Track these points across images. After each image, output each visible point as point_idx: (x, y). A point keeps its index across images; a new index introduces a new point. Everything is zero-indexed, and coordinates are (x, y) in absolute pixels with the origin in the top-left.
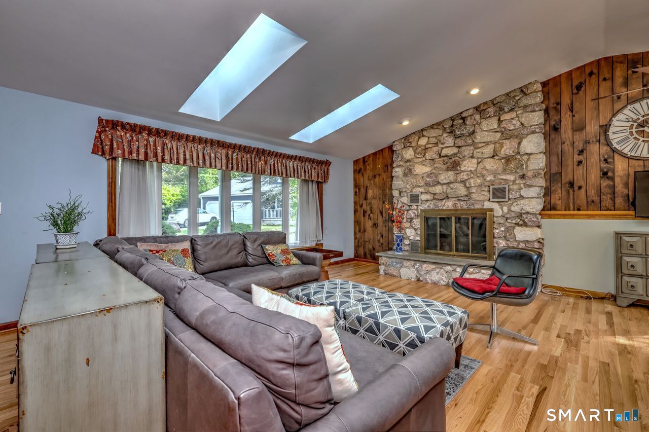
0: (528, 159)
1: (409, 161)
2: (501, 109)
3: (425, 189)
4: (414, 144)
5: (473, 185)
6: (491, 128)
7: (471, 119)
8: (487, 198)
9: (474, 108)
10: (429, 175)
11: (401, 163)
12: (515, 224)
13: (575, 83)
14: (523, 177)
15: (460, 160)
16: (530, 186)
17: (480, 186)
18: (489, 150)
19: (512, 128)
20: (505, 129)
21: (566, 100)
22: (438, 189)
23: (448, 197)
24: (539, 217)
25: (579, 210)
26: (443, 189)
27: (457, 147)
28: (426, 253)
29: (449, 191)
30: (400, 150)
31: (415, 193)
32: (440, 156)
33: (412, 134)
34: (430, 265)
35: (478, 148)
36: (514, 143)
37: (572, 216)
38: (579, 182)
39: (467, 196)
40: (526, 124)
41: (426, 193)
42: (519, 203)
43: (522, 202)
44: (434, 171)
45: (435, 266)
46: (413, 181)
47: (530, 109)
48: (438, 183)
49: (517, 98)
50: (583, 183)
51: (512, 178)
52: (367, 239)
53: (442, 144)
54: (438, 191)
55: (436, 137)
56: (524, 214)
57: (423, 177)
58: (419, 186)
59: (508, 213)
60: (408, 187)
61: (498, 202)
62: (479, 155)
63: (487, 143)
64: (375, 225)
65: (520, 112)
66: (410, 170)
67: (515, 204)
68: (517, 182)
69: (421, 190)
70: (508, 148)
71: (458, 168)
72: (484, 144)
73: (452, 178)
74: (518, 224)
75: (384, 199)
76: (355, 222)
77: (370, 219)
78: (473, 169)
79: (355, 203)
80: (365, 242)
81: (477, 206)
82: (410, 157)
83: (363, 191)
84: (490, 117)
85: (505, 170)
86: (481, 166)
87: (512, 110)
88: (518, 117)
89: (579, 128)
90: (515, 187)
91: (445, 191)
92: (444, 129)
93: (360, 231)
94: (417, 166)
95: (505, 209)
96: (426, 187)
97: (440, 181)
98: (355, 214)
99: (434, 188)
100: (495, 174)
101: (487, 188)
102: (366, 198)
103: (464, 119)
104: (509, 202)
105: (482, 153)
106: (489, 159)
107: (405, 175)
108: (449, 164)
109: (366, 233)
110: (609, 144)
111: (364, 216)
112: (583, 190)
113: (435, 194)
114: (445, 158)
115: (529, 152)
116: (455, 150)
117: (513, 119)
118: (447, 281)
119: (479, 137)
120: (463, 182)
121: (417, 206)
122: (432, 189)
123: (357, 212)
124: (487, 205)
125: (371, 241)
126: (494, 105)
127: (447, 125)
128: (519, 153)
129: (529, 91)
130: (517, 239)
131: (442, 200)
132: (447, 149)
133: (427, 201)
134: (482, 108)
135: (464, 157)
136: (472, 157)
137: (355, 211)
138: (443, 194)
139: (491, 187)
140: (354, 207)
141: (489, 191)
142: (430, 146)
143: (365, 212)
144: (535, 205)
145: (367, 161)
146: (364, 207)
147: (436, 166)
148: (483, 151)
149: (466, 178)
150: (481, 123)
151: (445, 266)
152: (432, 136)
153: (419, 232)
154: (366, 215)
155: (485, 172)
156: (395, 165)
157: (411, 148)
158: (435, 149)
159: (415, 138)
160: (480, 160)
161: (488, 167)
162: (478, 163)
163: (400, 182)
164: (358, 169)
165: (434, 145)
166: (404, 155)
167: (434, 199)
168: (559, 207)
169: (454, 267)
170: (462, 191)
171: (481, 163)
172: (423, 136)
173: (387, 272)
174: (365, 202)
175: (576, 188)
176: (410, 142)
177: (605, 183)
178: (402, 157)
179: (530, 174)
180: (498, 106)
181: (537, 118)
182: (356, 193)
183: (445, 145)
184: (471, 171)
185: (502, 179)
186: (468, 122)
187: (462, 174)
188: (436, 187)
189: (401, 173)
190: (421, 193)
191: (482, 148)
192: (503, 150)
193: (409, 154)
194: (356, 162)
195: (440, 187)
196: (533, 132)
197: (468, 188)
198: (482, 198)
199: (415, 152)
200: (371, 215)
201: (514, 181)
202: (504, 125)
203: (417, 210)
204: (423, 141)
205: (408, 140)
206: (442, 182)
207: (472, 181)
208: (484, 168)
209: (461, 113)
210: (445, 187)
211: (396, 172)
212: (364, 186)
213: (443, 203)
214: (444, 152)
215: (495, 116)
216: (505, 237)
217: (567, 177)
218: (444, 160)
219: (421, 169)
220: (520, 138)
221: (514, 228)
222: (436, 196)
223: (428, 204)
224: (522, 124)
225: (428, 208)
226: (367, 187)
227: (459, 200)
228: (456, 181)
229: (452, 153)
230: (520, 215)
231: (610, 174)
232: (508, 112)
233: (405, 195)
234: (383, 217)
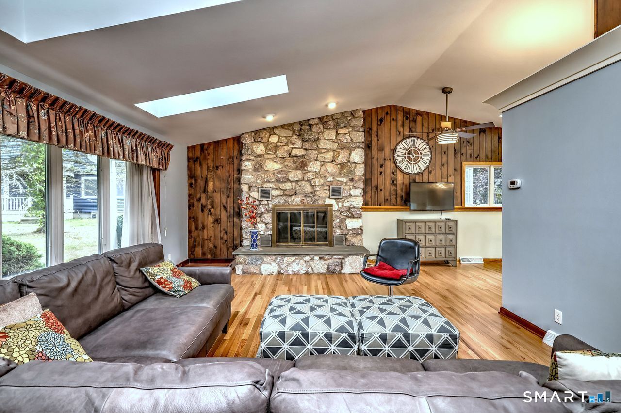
0: (355, 167)
1: (259, 156)
2: (338, 124)
3: (275, 185)
4: (265, 140)
5: (317, 184)
6: (331, 138)
7: (317, 127)
8: (328, 196)
9: (318, 118)
10: (280, 172)
11: (252, 157)
12: (346, 216)
13: (379, 118)
14: (352, 180)
15: (307, 161)
16: (356, 187)
17: (322, 185)
18: (329, 156)
19: (345, 141)
20: (341, 141)
21: (374, 128)
22: (287, 186)
23: (296, 194)
24: (361, 210)
25: (380, 205)
26: (292, 186)
27: (304, 149)
28: (277, 246)
29: (298, 187)
30: (250, 144)
31: (266, 189)
32: (290, 155)
33: (263, 129)
34: (291, 258)
35: (321, 153)
36: (346, 153)
37: (377, 210)
38: (381, 187)
39: (312, 193)
40: (354, 139)
41: (276, 189)
42: (349, 200)
43: (352, 199)
44: (284, 169)
45: (295, 258)
46: (263, 176)
47: (356, 129)
48: (288, 180)
49: (349, 118)
50: (382, 188)
51: (344, 180)
52: (206, 237)
53: (293, 144)
54: (288, 188)
55: (286, 137)
56: (352, 208)
57: (274, 174)
58: (270, 182)
59: (342, 208)
60: (258, 181)
61: (335, 199)
62: (322, 159)
63: (328, 150)
64: (217, 221)
65: (350, 130)
66: (261, 166)
67: (346, 201)
68: (348, 184)
69: (272, 185)
70: (342, 157)
71: (306, 168)
72: (325, 151)
73: (300, 177)
74: (348, 217)
75: (228, 193)
76: (190, 218)
77: (211, 214)
78: (317, 170)
79: (190, 196)
80: (204, 240)
81: (320, 202)
82: (261, 153)
83: (201, 183)
84: (330, 129)
85: (340, 174)
86: (323, 168)
87: (345, 127)
88: (350, 133)
89: (381, 149)
90: (347, 188)
91: (294, 188)
92: (294, 132)
93: (196, 228)
94: (268, 162)
95: (340, 204)
96: (276, 184)
97: (290, 179)
98: (189, 209)
99: (284, 185)
100: (334, 176)
101: (328, 187)
102: (205, 191)
103: (310, 126)
104: (343, 200)
105: (325, 158)
106: (329, 164)
107: (255, 169)
108: (298, 164)
109: (205, 231)
110: (395, 162)
111: (202, 211)
112: (382, 192)
113: (284, 190)
114: (295, 158)
115: (356, 162)
116: (303, 152)
117: (346, 134)
118: (306, 270)
119: (323, 144)
120: (309, 181)
121: (267, 201)
122: (282, 186)
123: (193, 206)
124: (328, 201)
125: (212, 239)
126: (333, 120)
127: (297, 128)
128: (349, 161)
129: (356, 116)
130: (348, 228)
131: (291, 196)
132: (297, 150)
133: (277, 196)
134: (325, 120)
135: (310, 159)
136: (316, 160)
137: (191, 206)
138: (292, 190)
139: (331, 186)
140: (189, 200)
141: (329, 190)
142: (281, 144)
143: (203, 207)
144: (358, 202)
145: (206, 150)
146: (203, 201)
147: (286, 164)
148: (325, 156)
149: (312, 177)
150: (324, 132)
151: (304, 257)
152: (282, 135)
153: (270, 226)
154: (205, 210)
155: (326, 174)
156: (244, 158)
157: (262, 144)
158: (286, 148)
159: (266, 134)
160: (322, 163)
161: (329, 170)
162: (322, 166)
163: (251, 177)
164: (195, 157)
165: (284, 144)
166: (255, 149)
167: (284, 194)
168: (370, 203)
169: (312, 256)
170: (309, 189)
171: (324, 166)
172: (274, 134)
173: (246, 271)
174: (203, 196)
175: (379, 190)
176: (262, 138)
177: (393, 188)
178: (253, 151)
179: (356, 178)
180: (336, 121)
181: (360, 137)
182: (190, 185)
183: (295, 146)
184: (316, 172)
185: (338, 181)
186: (314, 129)
187: (309, 174)
188: (286, 184)
189: (251, 167)
190: (272, 188)
191: (325, 154)
192: (339, 157)
193: (260, 149)
194: (191, 149)
195: (289, 184)
196: (359, 147)
197: (313, 186)
198: (324, 195)
199: (266, 148)
200: (212, 210)
201: (346, 183)
202: (340, 137)
203: (268, 205)
204: (274, 139)
205: (259, 135)
206: (291, 180)
207: (317, 180)
208: (326, 171)
209: (308, 120)
210: (294, 184)
211: (245, 166)
212: (202, 177)
213: (292, 199)
214: (294, 152)
215: (333, 129)
216: (340, 227)
217: (374, 183)
218: (294, 159)
219: (272, 166)
220: (351, 150)
221: (345, 219)
222: (286, 192)
223: (278, 199)
224: (352, 139)
225: (279, 204)
226: (207, 179)
227: (305, 196)
228: (303, 180)
229: (301, 154)
230: (350, 209)
231: (395, 182)
232: (342, 128)
233: (256, 189)
234: (227, 211)
